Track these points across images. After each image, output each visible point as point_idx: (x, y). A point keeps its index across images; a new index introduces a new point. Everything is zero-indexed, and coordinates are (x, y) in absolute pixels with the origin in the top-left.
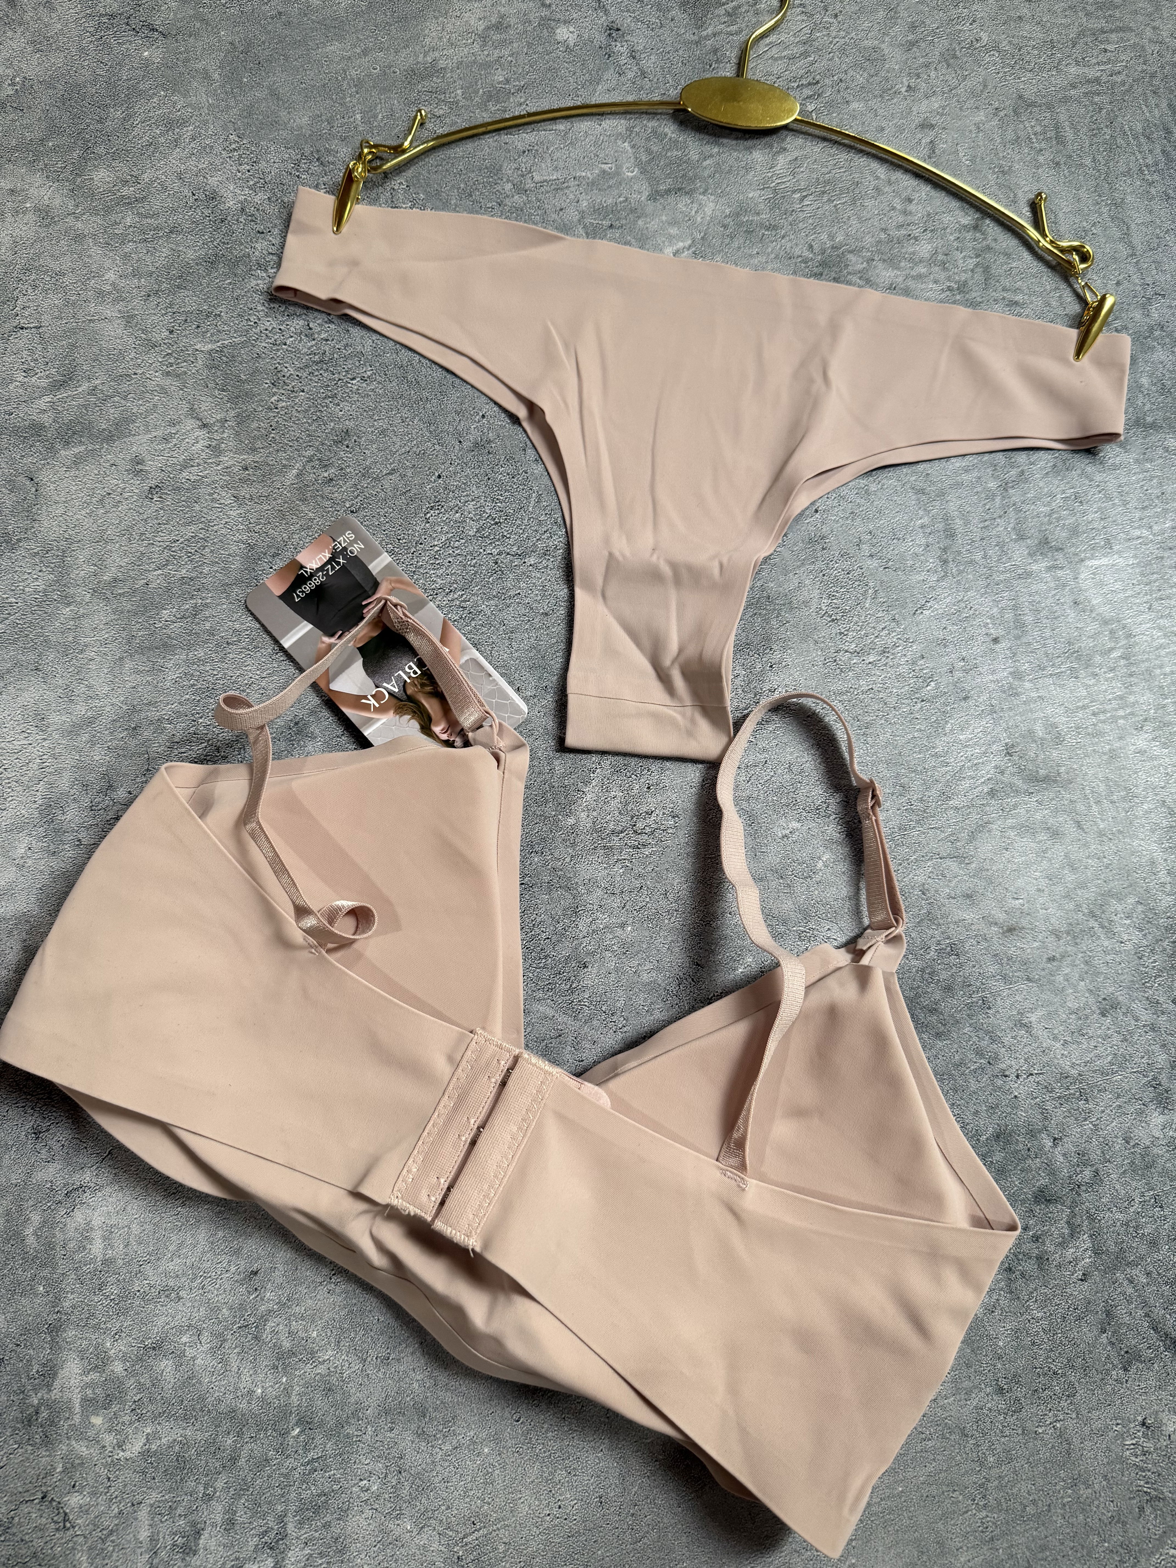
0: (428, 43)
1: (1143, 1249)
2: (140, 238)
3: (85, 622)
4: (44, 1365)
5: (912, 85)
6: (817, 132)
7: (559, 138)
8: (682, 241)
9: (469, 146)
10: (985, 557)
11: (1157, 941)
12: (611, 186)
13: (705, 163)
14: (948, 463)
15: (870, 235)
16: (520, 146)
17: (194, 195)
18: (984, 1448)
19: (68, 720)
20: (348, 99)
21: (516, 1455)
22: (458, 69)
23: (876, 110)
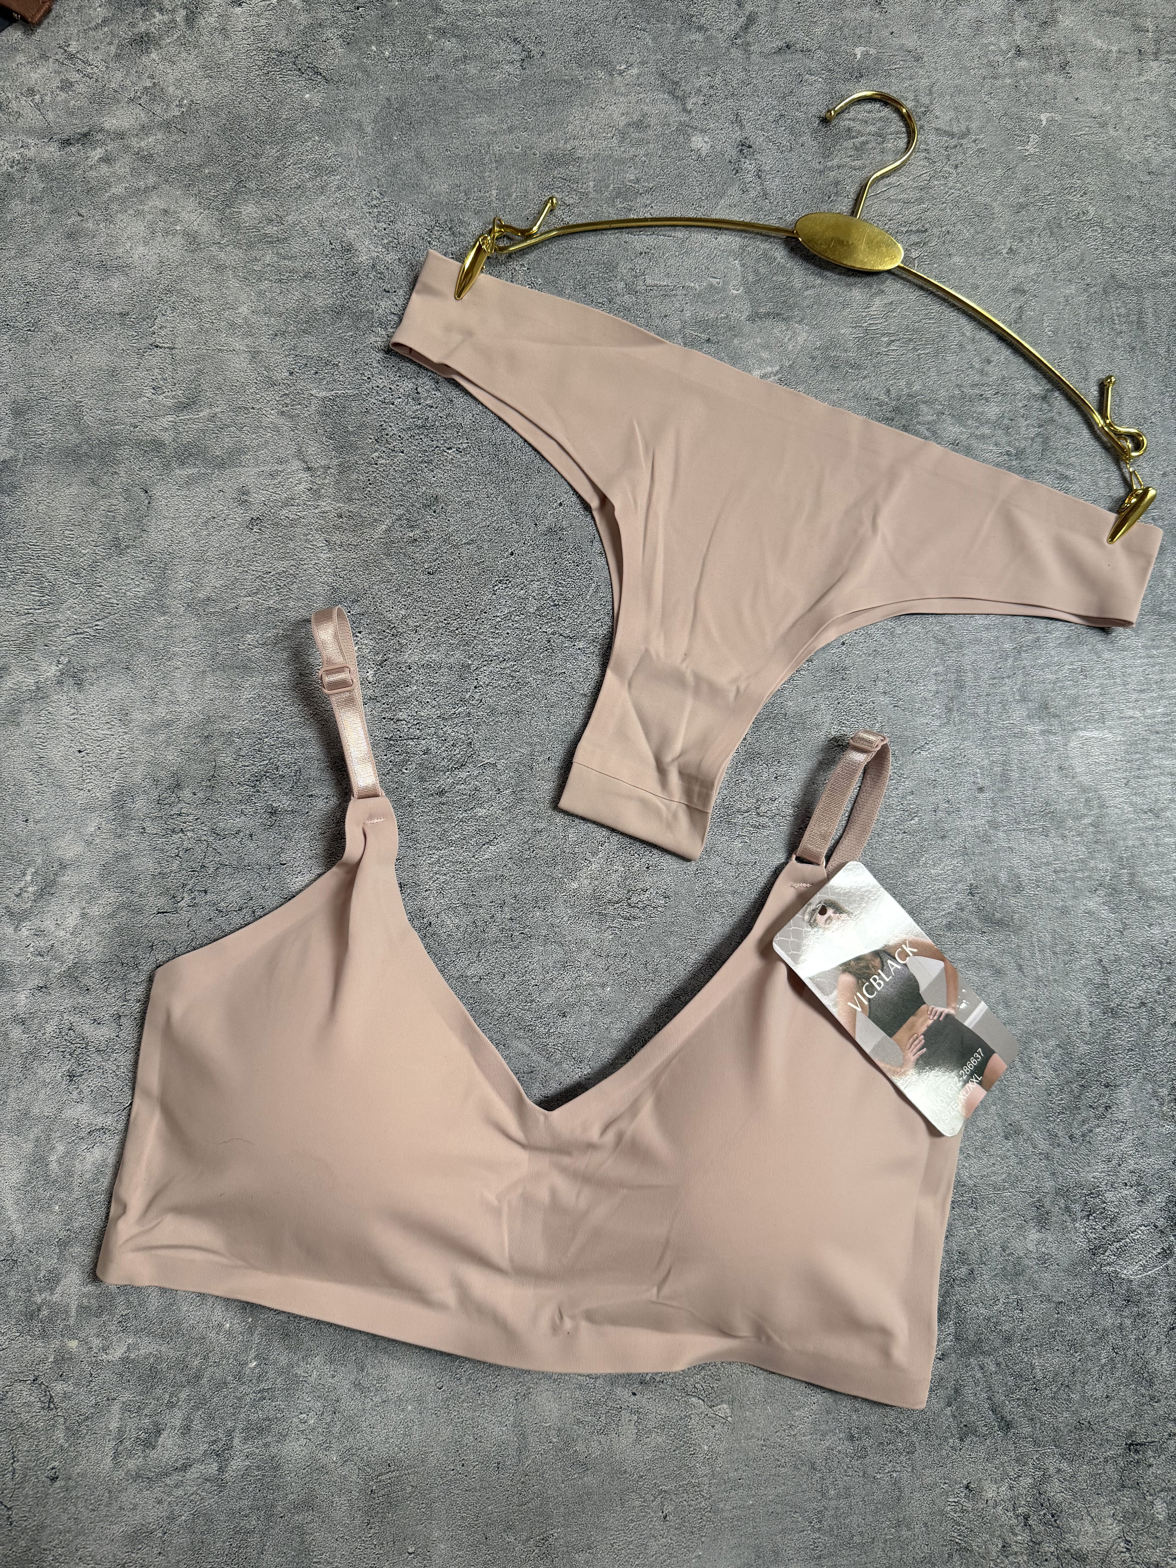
0: (570, 130)
1: (998, 1343)
2: (276, 278)
3: (176, 632)
4: (50, 1272)
5: (1014, 248)
6: (916, 281)
7: (676, 245)
8: (771, 366)
9: (592, 239)
10: (987, 712)
11: (1068, 1082)
12: (715, 301)
13: (806, 293)
14: (972, 619)
15: (945, 389)
16: (639, 247)
17: (331, 244)
18: (828, 1482)
19: (149, 719)
20: (488, 174)
21: (434, 1416)
22: (594, 161)
23: (975, 267)
